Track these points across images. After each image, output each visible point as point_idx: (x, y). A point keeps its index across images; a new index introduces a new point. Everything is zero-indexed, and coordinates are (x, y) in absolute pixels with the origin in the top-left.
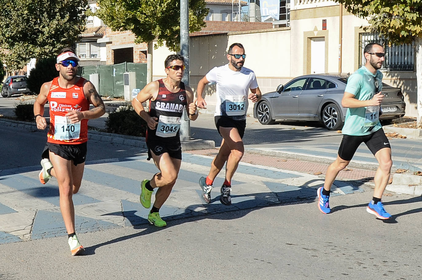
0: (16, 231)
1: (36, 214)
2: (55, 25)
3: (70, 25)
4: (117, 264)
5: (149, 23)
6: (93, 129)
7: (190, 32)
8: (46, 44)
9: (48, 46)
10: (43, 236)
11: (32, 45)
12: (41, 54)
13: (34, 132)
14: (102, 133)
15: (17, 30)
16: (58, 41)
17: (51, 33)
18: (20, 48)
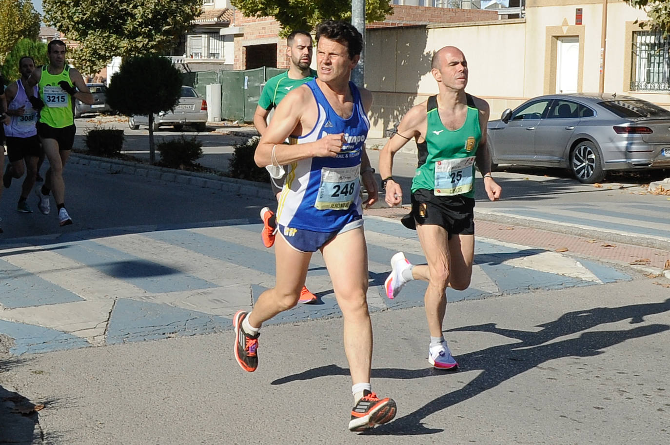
0: (82, 330)
1: (115, 304)
2: (154, 4)
3: (177, 5)
4: (241, 386)
5: (303, 5)
6: (210, 172)
7: (368, 21)
8: (138, 34)
9: (141, 38)
10: (125, 338)
11: (115, 35)
12: (131, 49)
13: (114, 173)
14: (224, 178)
15: (92, 10)
16: (158, 30)
17: (146, 17)
18: (96, 39)
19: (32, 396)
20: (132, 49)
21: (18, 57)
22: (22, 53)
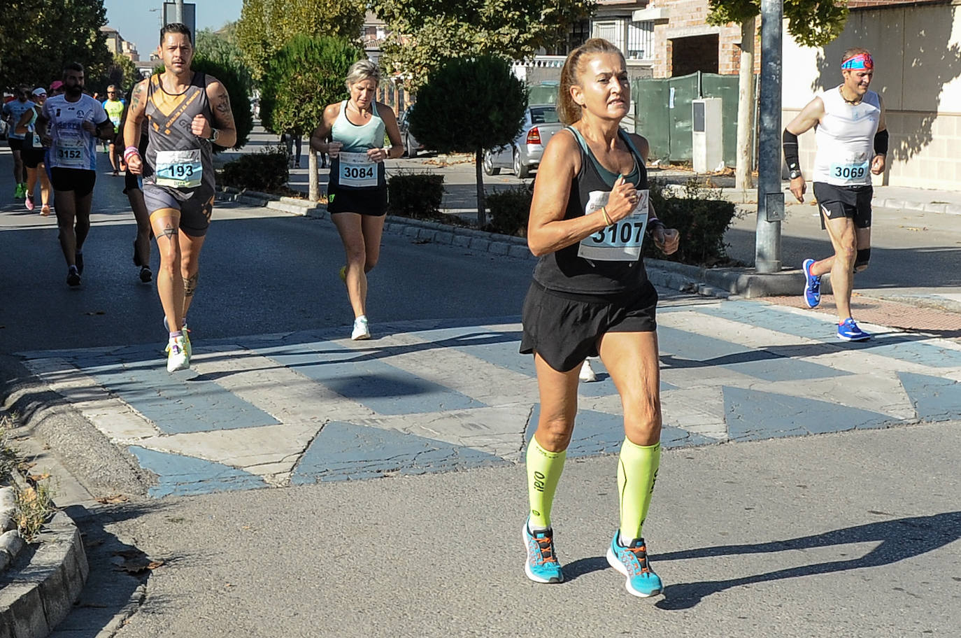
0: (260, 464)
1: (322, 430)
8: (504, 22)
9: (507, 27)
10: (320, 477)
11: (468, 24)
12: (490, 47)
13: (422, 243)
16: (535, 16)
18: (436, 31)
19: (154, 549)
20: (494, 46)
21: (289, 62)
22: (295, 57)
